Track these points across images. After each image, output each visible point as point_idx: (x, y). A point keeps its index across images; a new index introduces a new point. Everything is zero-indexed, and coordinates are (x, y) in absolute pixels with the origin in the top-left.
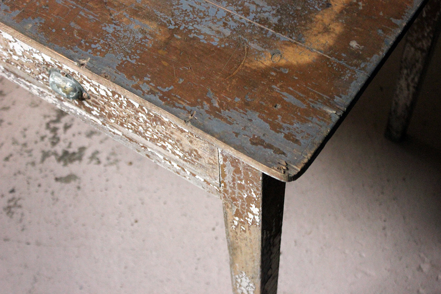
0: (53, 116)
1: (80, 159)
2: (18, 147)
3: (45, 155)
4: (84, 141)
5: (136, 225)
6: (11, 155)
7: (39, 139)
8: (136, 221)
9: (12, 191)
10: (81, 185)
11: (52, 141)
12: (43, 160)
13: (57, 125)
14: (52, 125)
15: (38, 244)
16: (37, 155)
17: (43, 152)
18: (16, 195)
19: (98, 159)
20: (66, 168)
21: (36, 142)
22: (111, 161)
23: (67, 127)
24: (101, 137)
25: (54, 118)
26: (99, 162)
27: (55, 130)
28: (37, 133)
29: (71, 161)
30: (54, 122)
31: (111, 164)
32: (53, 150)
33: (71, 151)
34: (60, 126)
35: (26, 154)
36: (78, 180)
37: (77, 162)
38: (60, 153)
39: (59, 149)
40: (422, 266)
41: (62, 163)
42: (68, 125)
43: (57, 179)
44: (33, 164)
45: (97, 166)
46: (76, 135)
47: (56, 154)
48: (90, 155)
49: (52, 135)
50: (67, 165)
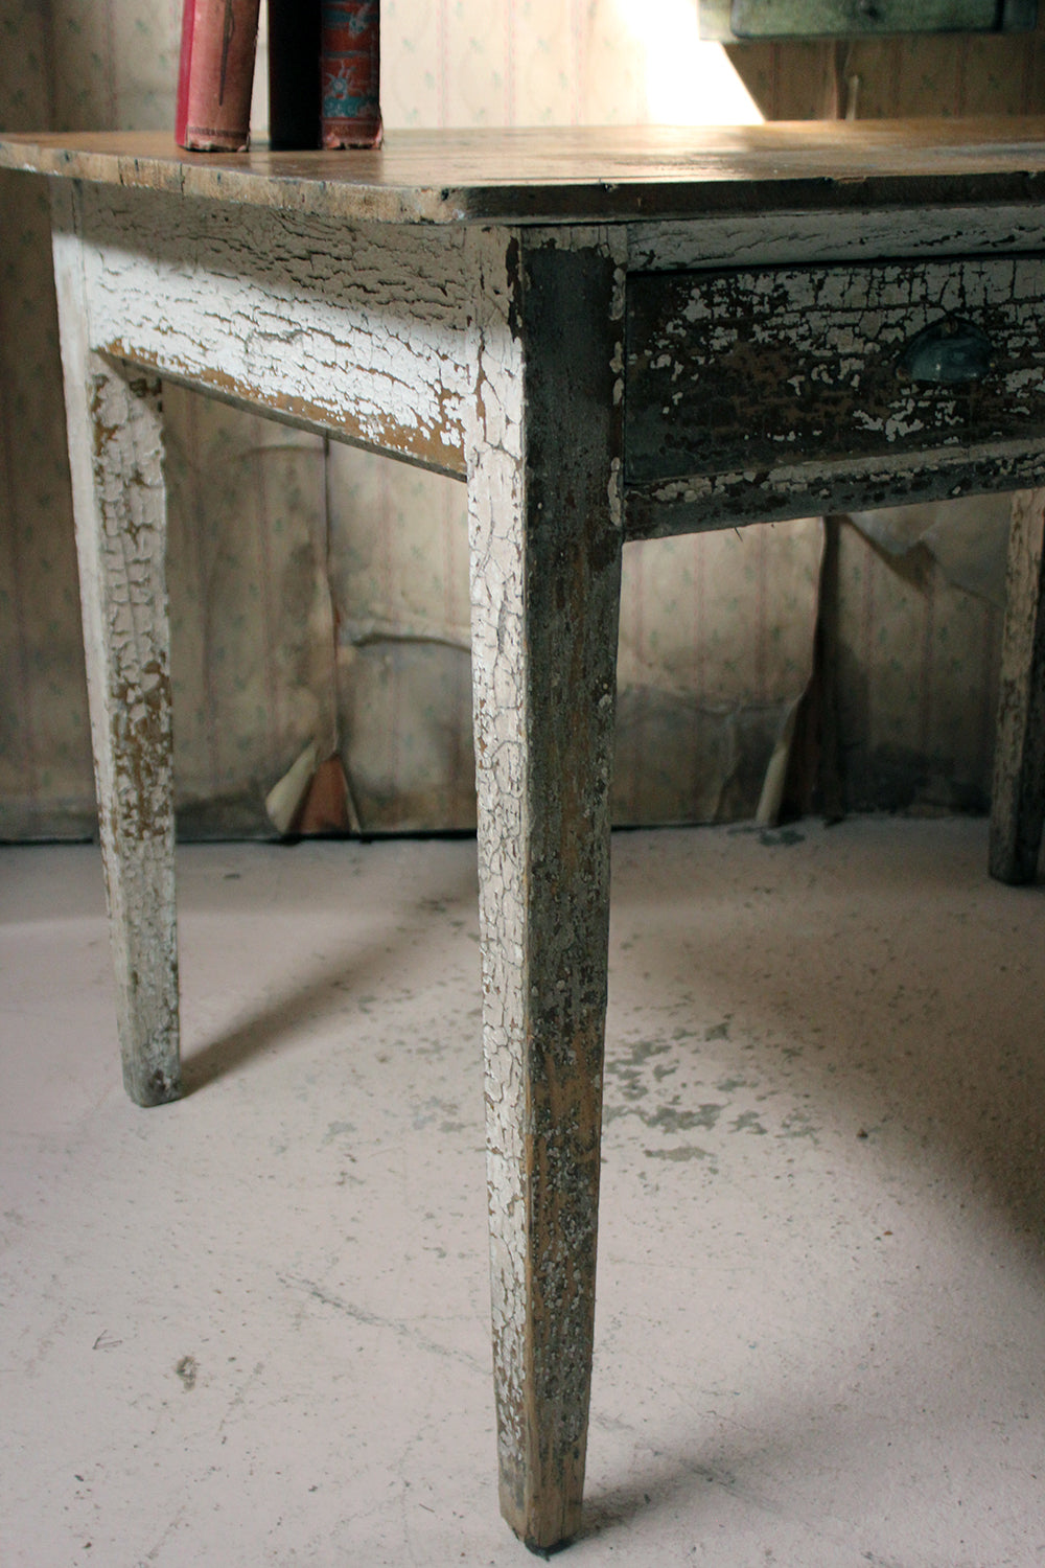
0: (624, 1053)
1: (709, 1124)
4: (713, 1096)
10: (721, 1167)
11: (626, 1090)
13: (636, 1068)
14: (623, 1068)
19: (758, 1125)
20: (671, 1136)
22: (793, 1129)
23: (660, 1073)
25: (630, 1057)
26: (762, 1131)
27: (632, 1075)
30: (628, 1062)
31: (795, 1134)
32: (632, 1105)
33: (679, 1109)
34: (646, 1069)
36: (706, 1157)
37: (701, 1128)
38: (653, 1112)
39: (649, 1105)
41: (660, 1128)
42: (666, 1068)
43: (649, 1154)
45: (756, 1137)
46: (691, 1086)
47: (641, 1113)
48: (735, 1119)
49: (625, 1083)
50: (673, 1131)
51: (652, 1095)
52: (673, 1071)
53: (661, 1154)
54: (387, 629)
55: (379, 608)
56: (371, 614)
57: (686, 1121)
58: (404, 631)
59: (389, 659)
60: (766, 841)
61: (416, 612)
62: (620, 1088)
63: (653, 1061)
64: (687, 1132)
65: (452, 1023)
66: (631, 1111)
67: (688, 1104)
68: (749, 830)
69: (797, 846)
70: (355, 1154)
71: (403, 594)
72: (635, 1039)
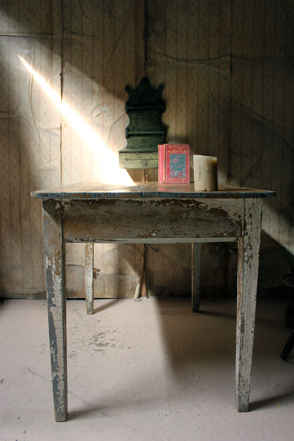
0: (97, 334)
1: (107, 346)
2: (79, 341)
3: (91, 344)
4: (109, 341)
5: (128, 364)
6: (76, 342)
7: (89, 339)
8: (129, 363)
9: (74, 351)
10: (105, 353)
12: (89, 345)
13: (98, 337)
14: (96, 337)
15: (81, 366)
16: (87, 343)
17: (90, 343)
18: (75, 353)
20: (99, 347)
21: (88, 340)
22: (121, 347)
23: (102, 337)
24: (117, 341)
25: (98, 335)
26: (115, 347)
27: (97, 338)
28: (89, 338)
29: (102, 346)
30: (97, 336)
31: (120, 348)
32: (95, 342)
33: (102, 343)
34: (100, 337)
35: (83, 343)
36: (104, 351)
37: (105, 346)
39: (98, 343)
40: (270, 384)
41: (98, 346)
43: (94, 350)
44: (85, 345)
45: (114, 348)
46: (106, 340)
47: (96, 344)
48: (111, 345)
49: (95, 339)
50: (100, 347)
51: (99, 341)
52: (104, 337)
53: (96, 350)
54: (71, 263)
55: (70, 260)
56: (69, 261)
57: (103, 345)
58: (74, 264)
59: (72, 269)
60: (136, 301)
61: (77, 261)
62: (94, 340)
63: (101, 336)
64: (102, 347)
65: (70, 329)
66: (94, 343)
67: (104, 343)
68: (133, 299)
69: (141, 301)
70: (45, 349)
71: (74, 258)
72: (100, 332)
